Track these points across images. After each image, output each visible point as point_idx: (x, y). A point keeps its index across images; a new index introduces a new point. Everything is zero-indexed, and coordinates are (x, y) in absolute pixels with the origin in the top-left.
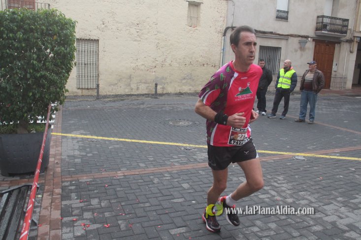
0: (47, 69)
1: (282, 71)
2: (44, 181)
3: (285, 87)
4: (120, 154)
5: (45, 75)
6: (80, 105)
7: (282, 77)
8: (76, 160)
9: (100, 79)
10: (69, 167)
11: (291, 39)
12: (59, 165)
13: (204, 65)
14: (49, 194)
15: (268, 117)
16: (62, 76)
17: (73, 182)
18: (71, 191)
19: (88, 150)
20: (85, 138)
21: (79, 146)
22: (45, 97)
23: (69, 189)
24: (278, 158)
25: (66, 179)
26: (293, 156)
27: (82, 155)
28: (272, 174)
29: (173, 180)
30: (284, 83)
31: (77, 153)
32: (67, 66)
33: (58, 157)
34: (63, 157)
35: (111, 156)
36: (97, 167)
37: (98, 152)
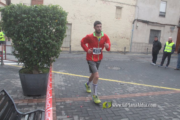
3: (168, 51)
7: (167, 46)
8: (63, 88)
9: (71, 43)
10: (60, 92)
11: (166, 26)
12: (54, 91)
16: (59, 43)
17: (63, 103)
19: (68, 82)
20: (66, 74)
21: (63, 79)
22: (49, 54)
23: (61, 108)
25: (58, 101)
27: (65, 85)
28: (174, 103)
30: (168, 49)
31: (62, 83)
33: (53, 86)
34: (55, 86)
35: (81, 87)
36: (74, 93)
37: (74, 83)
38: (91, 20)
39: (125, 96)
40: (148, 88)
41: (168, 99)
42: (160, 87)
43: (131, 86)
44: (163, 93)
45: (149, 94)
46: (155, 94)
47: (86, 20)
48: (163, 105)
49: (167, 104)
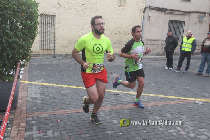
0: (17, 37)
1: (185, 39)
2: (13, 117)
4: (69, 97)
5: (16, 41)
6: (41, 61)
7: (185, 43)
8: (38, 101)
9: (56, 43)
10: (32, 106)
11: (192, 15)
12: (25, 105)
13: (129, 33)
14: (16, 126)
15: (175, 72)
16: (28, 42)
17: (35, 118)
18: (33, 125)
19: (46, 94)
20: (45, 85)
22: (16, 56)
23: (32, 123)
24: (182, 102)
25: (29, 116)
26: (193, 101)
27: (42, 98)
28: (178, 114)
29: (106, 117)
30: (187, 47)
31: (38, 96)
32: (32, 34)
33: (24, 99)
34: (28, 99)
35: (62, 99)
36: (52, 107)
37: (53, 95)
38: (83, 10)
39: (118, 107)
40: (151, 97)
41: (172, 109)
42: (167, 96)
43: (128, 95)
44: (167, 104)
45: (149, 105)
46: (156, 105)
47: (76, 10)
48: (163, 117)
49: (168, 115)
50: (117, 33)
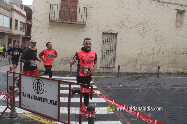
13: (184, 54)
38: (143, 29)
47: (137, 29)
50: (174, 52)
